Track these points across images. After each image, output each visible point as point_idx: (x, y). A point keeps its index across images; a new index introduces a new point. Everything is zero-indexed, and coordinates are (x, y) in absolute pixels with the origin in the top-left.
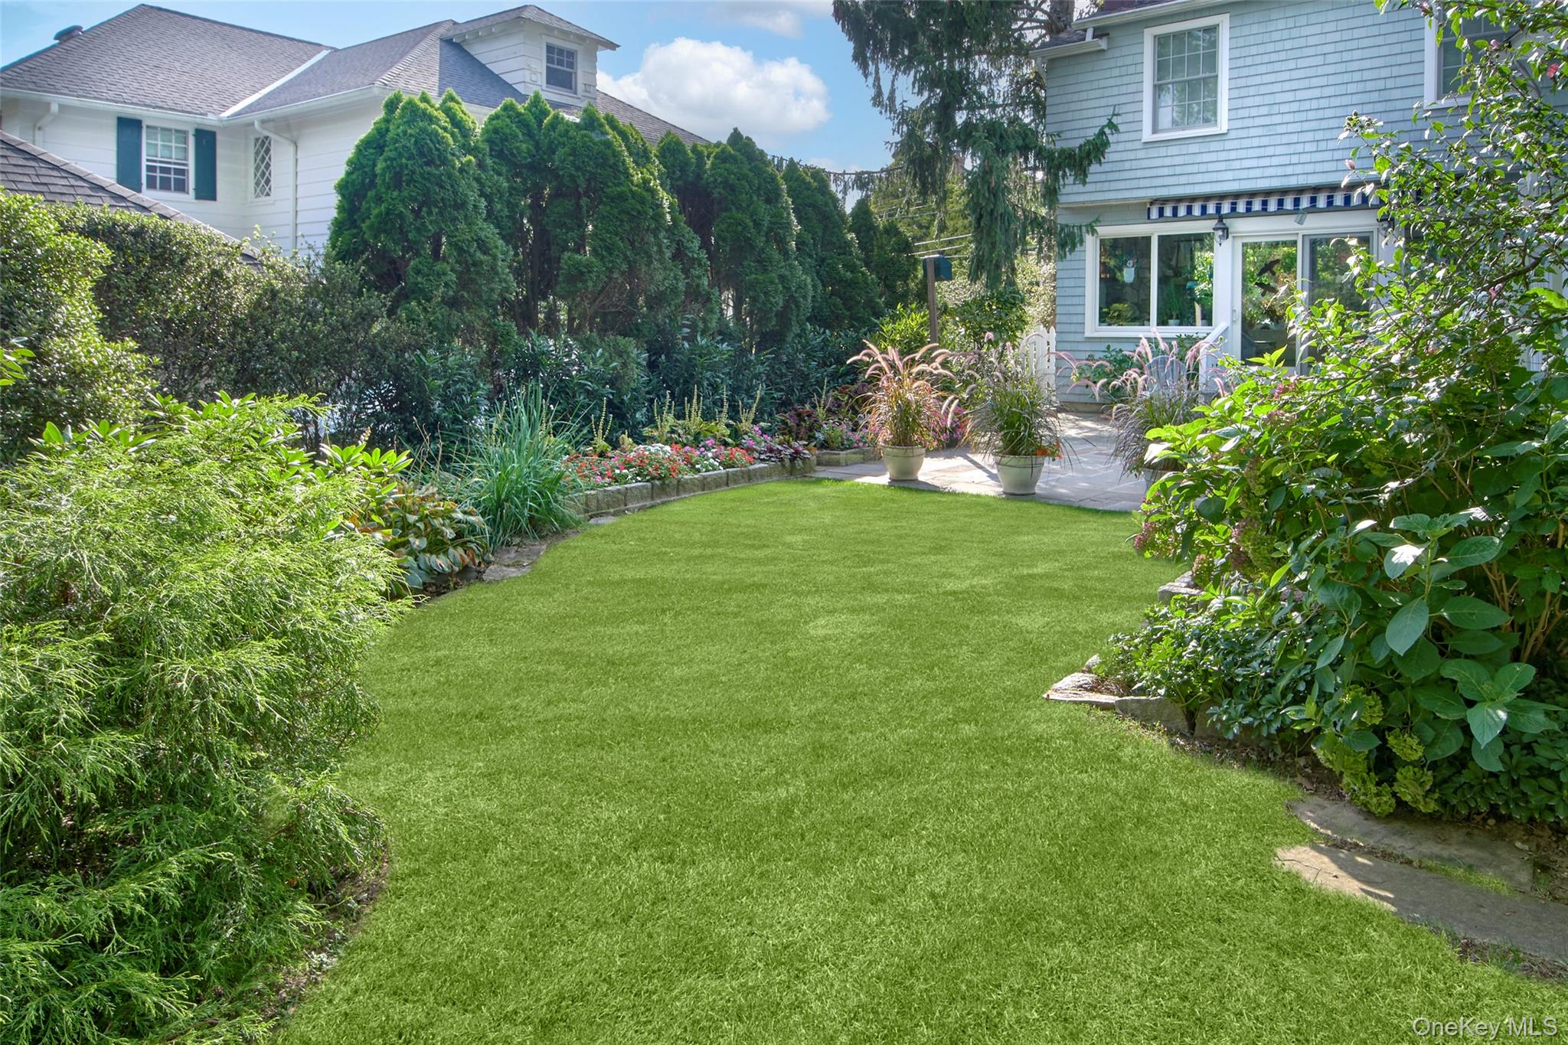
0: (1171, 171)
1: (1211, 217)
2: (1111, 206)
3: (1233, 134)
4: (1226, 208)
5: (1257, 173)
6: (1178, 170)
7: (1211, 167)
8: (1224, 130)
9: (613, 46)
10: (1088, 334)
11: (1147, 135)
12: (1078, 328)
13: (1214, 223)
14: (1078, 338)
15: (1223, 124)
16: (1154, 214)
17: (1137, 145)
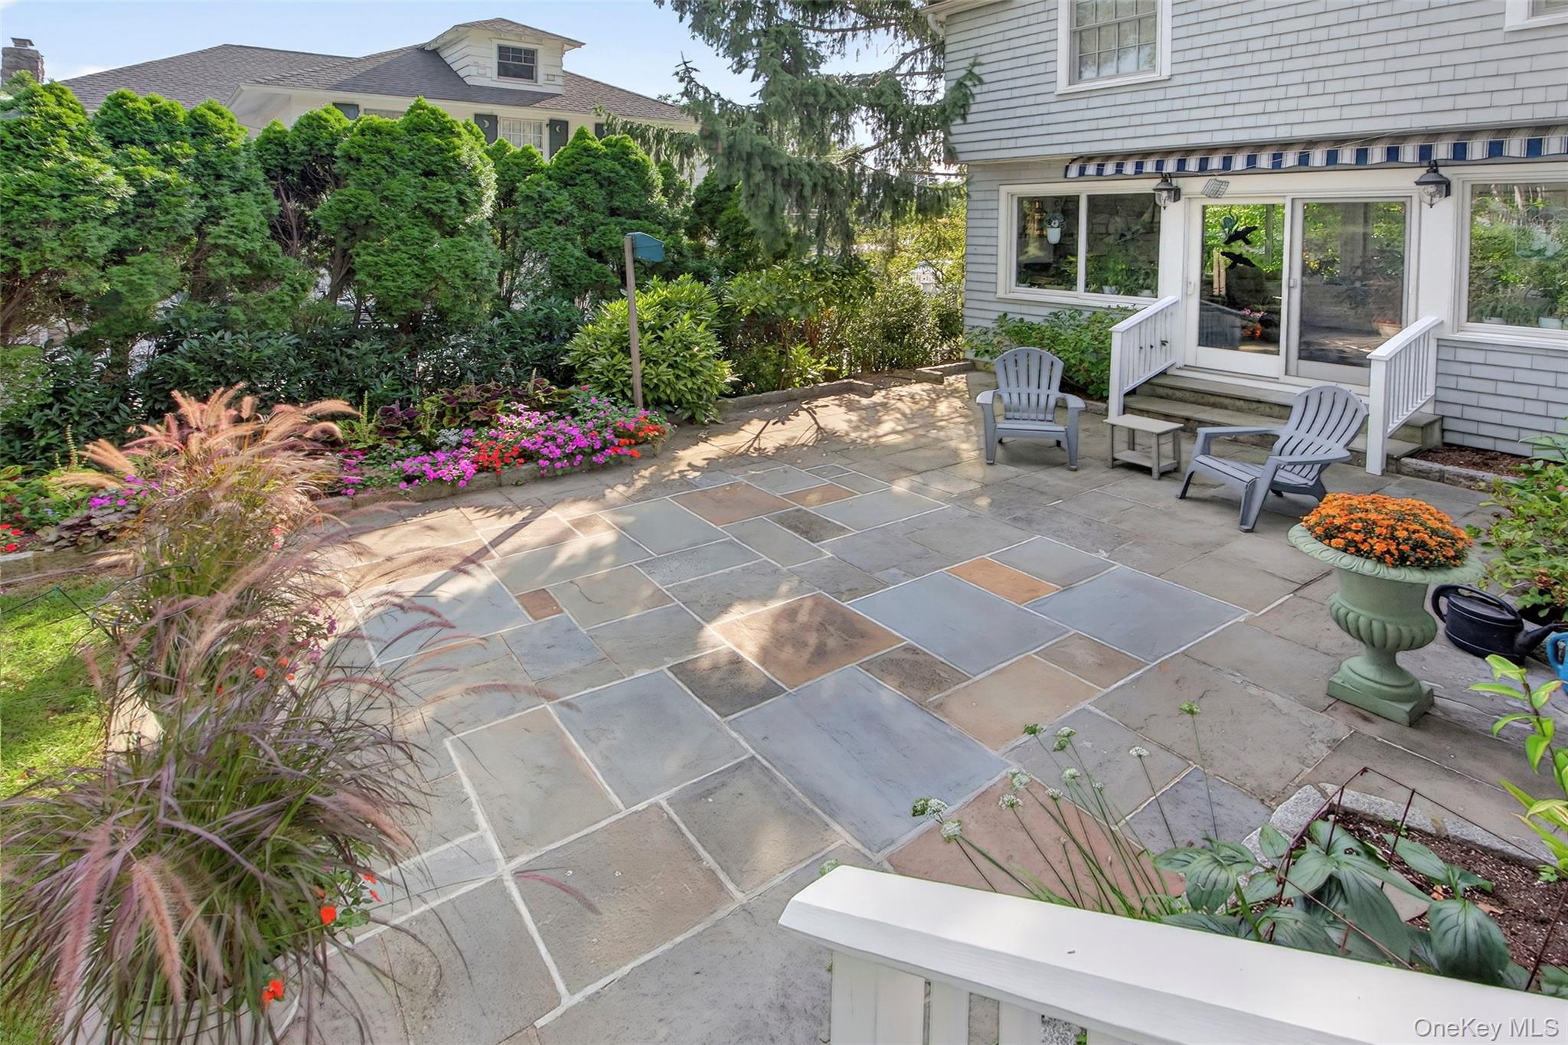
0: (1094, 125)
1: (1150, 176)
2: (1028, 164)
3: (1178, 80)
4: (1170, 166)
5: (1216, 124)
6: (1103, 124)
7: (1147, 119)
8: (1165, 74)
9: (579, 44)
10: (1001, 294)
11: (1062, 86)
12: (991, 288)
13: (1155, 183)
14: (991, 297)
15: (1164, 69)
16: (1074, 172)
17: (1051, 98)
